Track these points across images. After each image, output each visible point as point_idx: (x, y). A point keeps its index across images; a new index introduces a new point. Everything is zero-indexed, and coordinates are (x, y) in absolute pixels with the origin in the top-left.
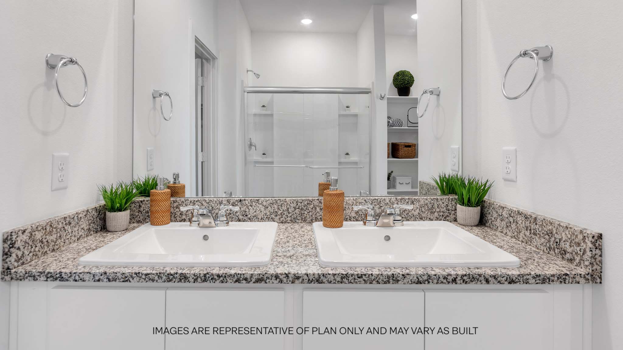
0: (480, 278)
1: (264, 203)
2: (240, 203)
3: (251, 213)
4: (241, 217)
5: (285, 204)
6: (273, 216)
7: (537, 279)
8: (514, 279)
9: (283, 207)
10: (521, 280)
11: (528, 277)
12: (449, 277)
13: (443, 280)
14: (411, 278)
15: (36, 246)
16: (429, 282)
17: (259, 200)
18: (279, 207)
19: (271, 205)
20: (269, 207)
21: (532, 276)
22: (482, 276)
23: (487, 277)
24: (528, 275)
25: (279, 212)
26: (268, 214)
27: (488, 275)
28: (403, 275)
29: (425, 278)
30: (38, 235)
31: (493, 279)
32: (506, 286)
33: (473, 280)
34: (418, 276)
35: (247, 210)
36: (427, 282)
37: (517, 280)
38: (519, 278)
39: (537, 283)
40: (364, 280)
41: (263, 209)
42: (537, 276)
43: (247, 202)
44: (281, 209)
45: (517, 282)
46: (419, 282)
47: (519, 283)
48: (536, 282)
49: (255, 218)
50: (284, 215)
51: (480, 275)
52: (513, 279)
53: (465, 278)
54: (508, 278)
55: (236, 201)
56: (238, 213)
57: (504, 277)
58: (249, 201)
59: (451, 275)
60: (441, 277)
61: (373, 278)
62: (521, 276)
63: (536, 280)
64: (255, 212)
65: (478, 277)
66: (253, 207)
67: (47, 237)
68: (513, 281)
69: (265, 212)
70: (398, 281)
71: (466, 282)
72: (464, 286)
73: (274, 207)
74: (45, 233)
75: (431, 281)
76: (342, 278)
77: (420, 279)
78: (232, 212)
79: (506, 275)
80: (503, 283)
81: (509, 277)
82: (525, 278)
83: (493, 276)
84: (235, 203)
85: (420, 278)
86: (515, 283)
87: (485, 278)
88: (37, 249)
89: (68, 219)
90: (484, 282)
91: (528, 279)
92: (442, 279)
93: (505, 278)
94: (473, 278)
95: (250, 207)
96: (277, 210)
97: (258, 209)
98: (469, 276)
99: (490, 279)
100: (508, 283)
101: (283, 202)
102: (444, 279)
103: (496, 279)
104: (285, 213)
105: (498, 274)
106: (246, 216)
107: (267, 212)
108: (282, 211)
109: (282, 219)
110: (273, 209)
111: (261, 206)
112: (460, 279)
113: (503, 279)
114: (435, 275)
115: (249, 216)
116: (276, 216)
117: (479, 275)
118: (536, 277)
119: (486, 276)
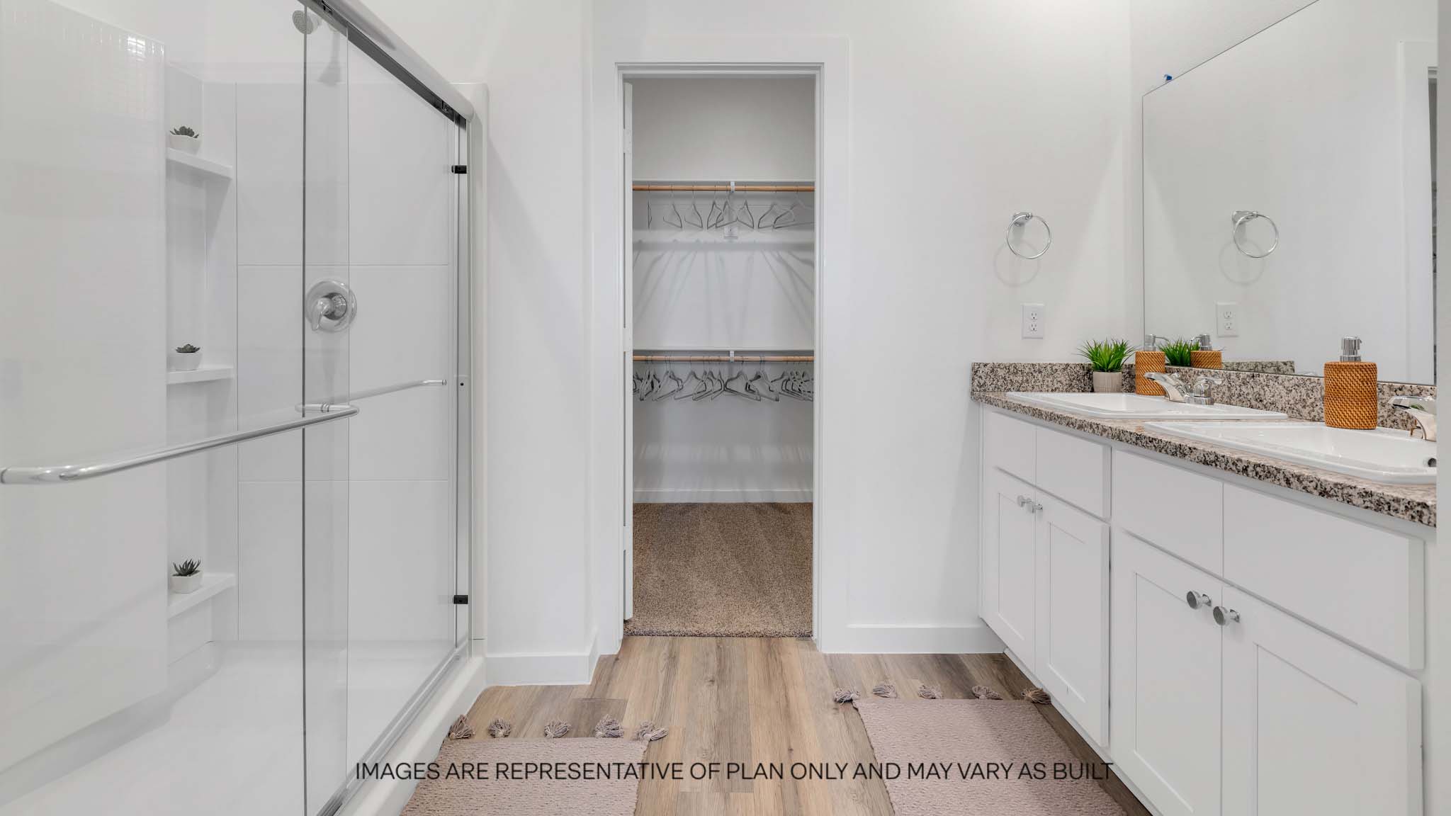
0: (1278, 475)
1: (1286, 384)
2: (1252, 379)
3: (1268, 397)
4: (1254, 403)
5: (1319, 387)
6: (1299, 406)
7: (1367, 499)
8: (1328, 489)
9: (1315, 394)
10: (1340, 494)
11: (1351, 492)
12: (1239, 464)
13: (1232, 466)
14: (1198, 454)
15: (998, 381)
16: (1216, 465)
17: (1278, 377)
18: (1309, 392)
19: (1296, 387)
20: (1294, 391)
21: (1357, 491)
22: (1281, 472)
23: (1289, 476)
24: (1351, 488)
25: (1310, 401)
26: (1292, 402)
27: (1289, 472)
28: (1190, 448)
29: (1212, 457)
30: (1001, 373)
31: (1296, 481)
32: (1316, 499)
33: (1268, 475)
34: (1205, 453)
35: (1262, 392)
36: (1214, 464)
37: (1332, 492)
38: (1336, 490)
39: (1367, 507)
40: (1155, 446)
41: (1284, 393)
42: (1366, 493)
43: (1261, 379)
44: (1311, 396)
45: (1332, 496)
46: (1206, 463)
47: (1335, 498)
48: (1364, 505)
49: (1273, 406)
50: (1318, 408)
51: (1278, 470)
52: (1325, 489)
53: (1258, 469)
54: (1319, 484)
55: (1248, 376)
56: (1250, 396)
57: (1312, 481)
58: (1265, 377)
59: (1241, 461)
60: (1230, 461)
61: (1162, 445)
62: (1340, 487)
63: (1364, 501)
64: (1273, 396)
65: (1275, 471)
66: (1270, 389)
67: (1011, 376)
68: (1327, 493)
69: (1287, 398)
70: (1185, 455)
71: (1260, 476)
72: (1256, 482)
73: (1301, 392)
74: (1008, 372)
75: (1218, 463)
76: (1137, 439)
77: (1207, 459)
78: (1242, 392)
79: (1315, 480)
80: (1311, 492)
81: (1321, 485)
82: (1345, 491)
83: (1296, 476)
84: (1245, 379)
85: (1207, 456)
86: (1330, 496)
87: (1284, 477)
88: (999, 384)
89: (1037, 366)
90: (1284, 483)
91: (1350, 495)
92: (1230, 464)
93: (1313, 484)
94: (1269, 472)
95: (1266, 388)
96: (1305, 397)
97: (1278, 393)
98: (1264, 468)
99: (1292, 480)
100: (1318, 494)
101: (1314, 384)
102: (1233, 464)
103: (1301, 482)
104: (1318, 404)
105: (1304, 475)
106: (1261, 401)
107: (1290, 398)
108: (1313, 400)
109: (1313, 414)
110: (1299, 394)
111: (1281, 387)
112: (1252, 469)
113: (1311, 484)
114: (1223, 457)
115: (1265, 402)
116: (1304, 407)
117: (1276, 469)
118: (1364, 494)
119: (1287, 474)
